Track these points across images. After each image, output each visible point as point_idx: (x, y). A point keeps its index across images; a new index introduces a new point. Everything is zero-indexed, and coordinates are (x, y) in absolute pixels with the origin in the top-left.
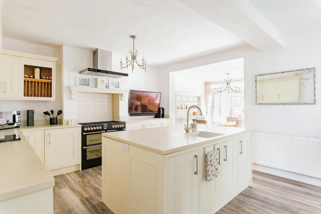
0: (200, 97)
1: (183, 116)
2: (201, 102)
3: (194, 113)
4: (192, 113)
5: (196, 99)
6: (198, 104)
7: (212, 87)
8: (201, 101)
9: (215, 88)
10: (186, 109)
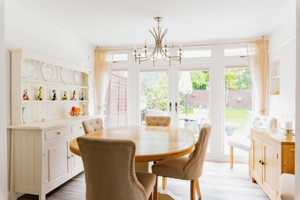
0: (88, 75)
1: (43, 120)
2: (88, 86)
3: (73, 109)
4: (70, 110)
5: (78, 79)
6: (83, 89)
7: (109, 58)
8: (89, 84)
9: (114, 60)
10: (54, 99)
